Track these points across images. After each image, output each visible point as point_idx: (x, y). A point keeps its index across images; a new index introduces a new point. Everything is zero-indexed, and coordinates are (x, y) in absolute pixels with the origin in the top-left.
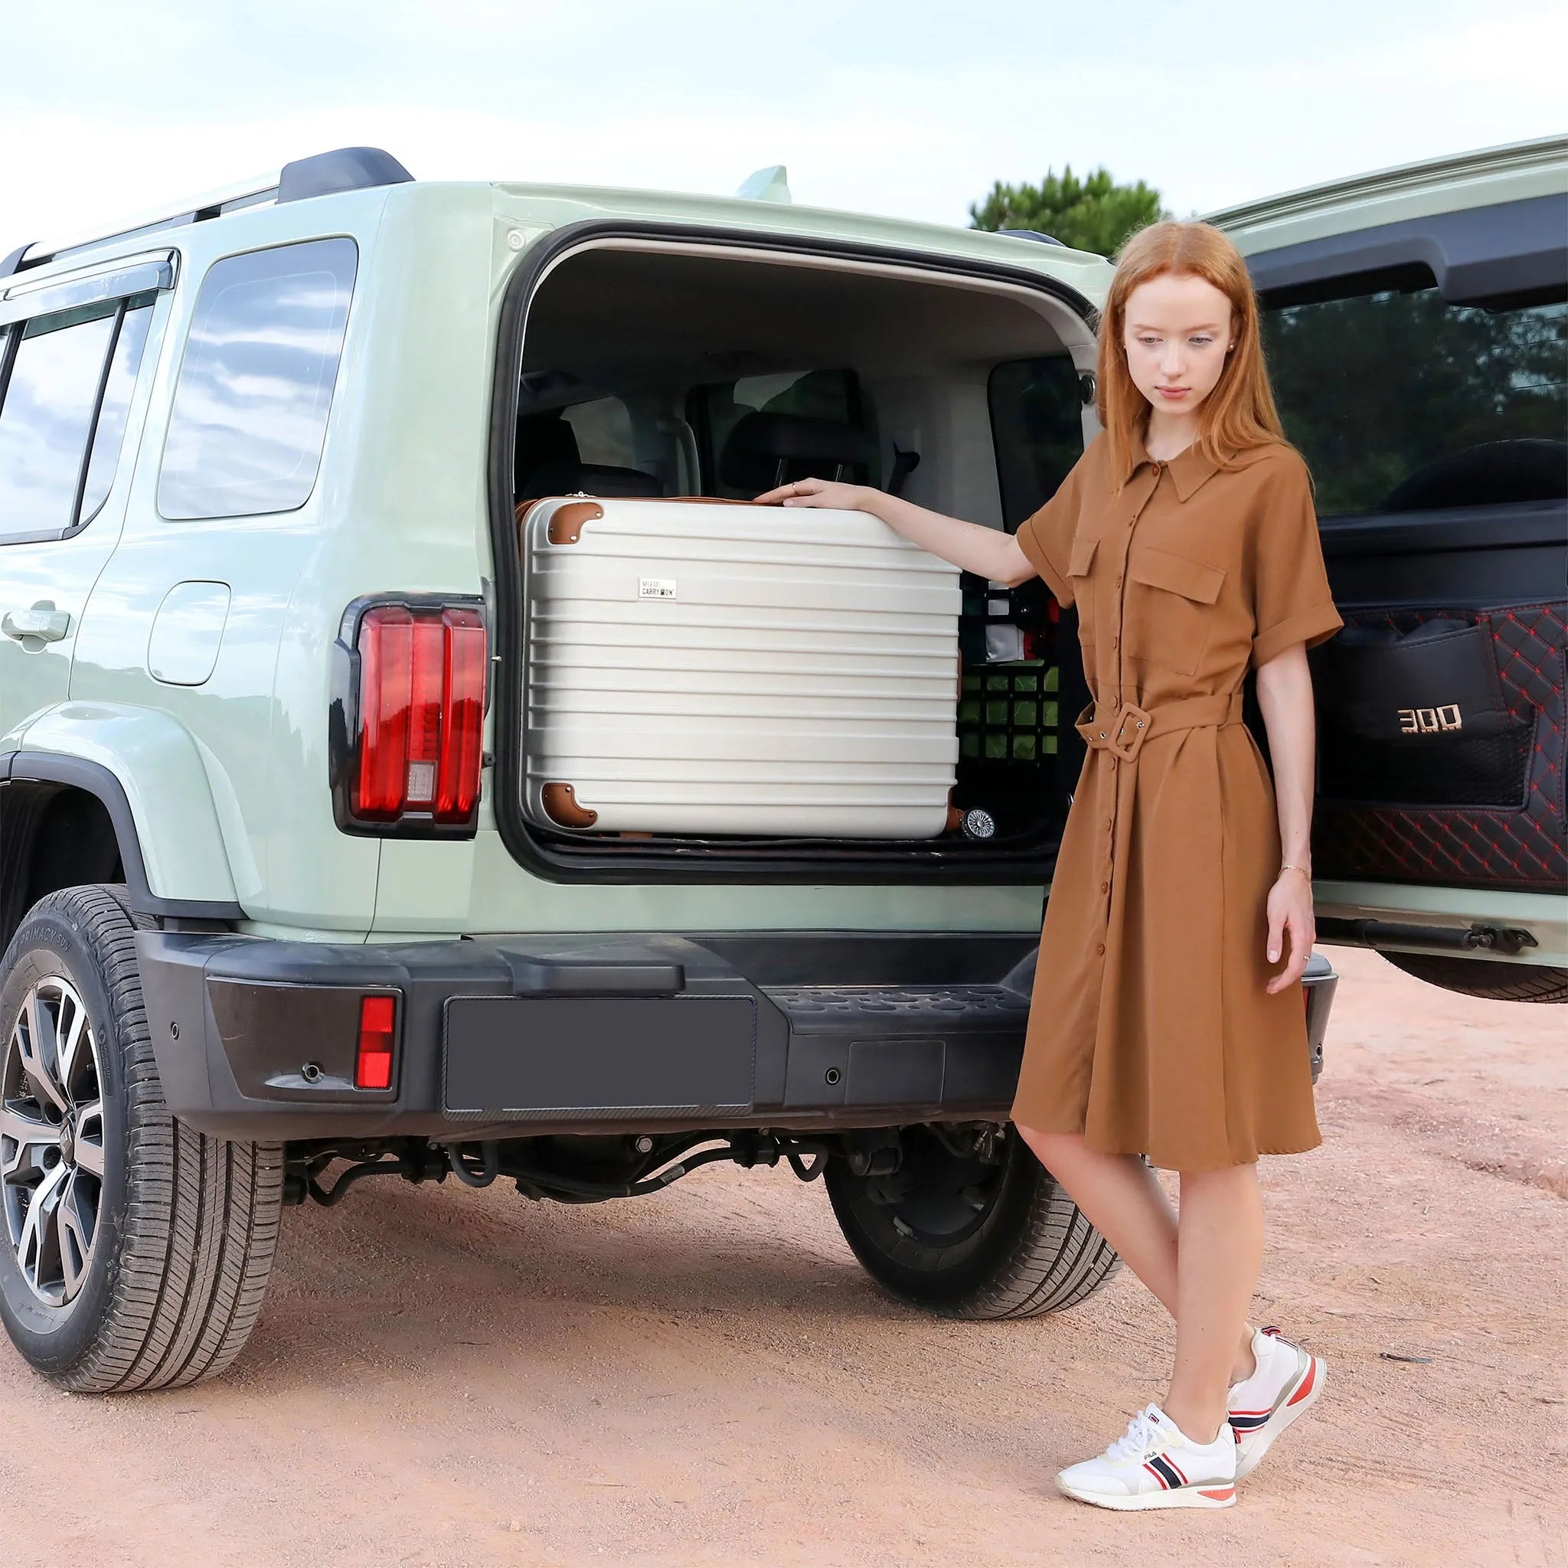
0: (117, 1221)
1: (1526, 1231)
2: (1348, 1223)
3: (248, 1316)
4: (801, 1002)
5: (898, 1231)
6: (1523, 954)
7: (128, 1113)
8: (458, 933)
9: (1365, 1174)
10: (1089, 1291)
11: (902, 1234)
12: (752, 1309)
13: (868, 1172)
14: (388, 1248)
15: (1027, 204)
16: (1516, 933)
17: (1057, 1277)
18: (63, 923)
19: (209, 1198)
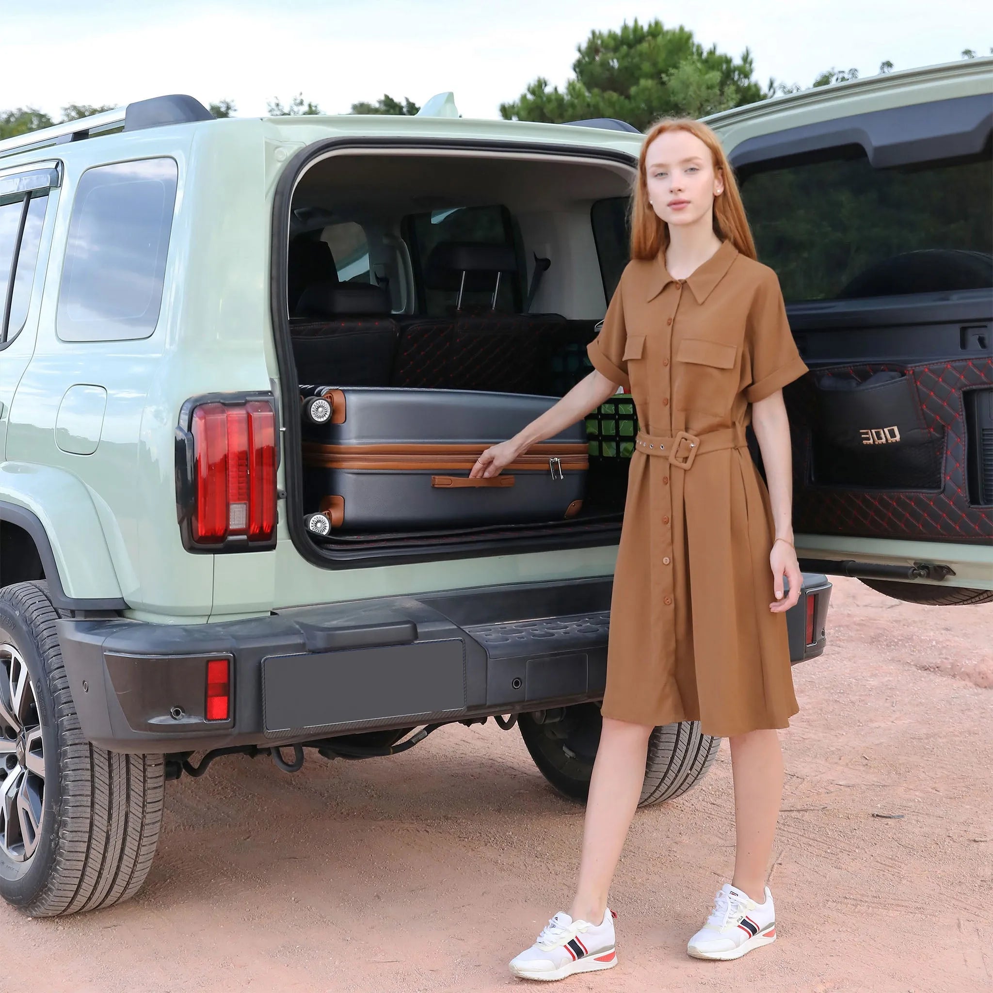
0: (56, 809)
1: (956, 714)
2: (846, 717)
3: (147, 861)
4: (493, 636)
5: (566, 754)
6: (947, 580)
7: (59, 737)
8: (268, 611)
9: (856, 680)
10: (689, 787)
11: (569, 757)
12: (476, 814)
13: (545, 721)
14: (239, 788)
15: (612, 43)
16: (941, 568)
17: (668, 781)
18: (10, 610)
19: (115, 789)
